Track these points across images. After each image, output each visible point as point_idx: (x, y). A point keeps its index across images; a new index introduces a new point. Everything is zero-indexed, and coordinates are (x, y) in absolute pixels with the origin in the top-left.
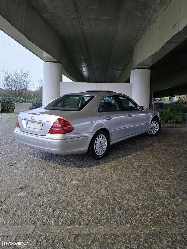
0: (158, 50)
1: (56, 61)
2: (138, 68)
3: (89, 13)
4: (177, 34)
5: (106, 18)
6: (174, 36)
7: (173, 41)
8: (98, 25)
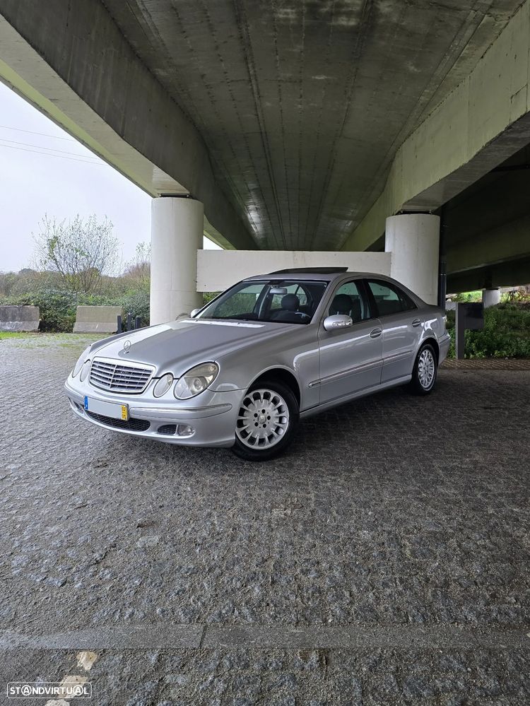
0: (466, 161)
1: (188, 193)
2: (405, 212)
3: (278, 65)
5: (323, 77)
6: (515, 122)
7: (509, 136)
8: (301, 97)
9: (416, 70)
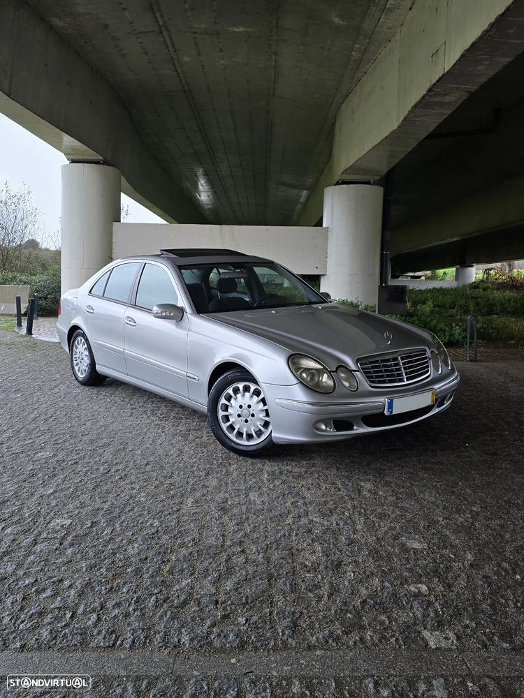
0: (395, 127)
1: (101, 158)
2: (344, 183)
3: (189, 15)
4: (440, 79)
5: (241, 29)
6: (434, 84)
7: (431, 100)
8: (221, 50)
9: (341, 22)
